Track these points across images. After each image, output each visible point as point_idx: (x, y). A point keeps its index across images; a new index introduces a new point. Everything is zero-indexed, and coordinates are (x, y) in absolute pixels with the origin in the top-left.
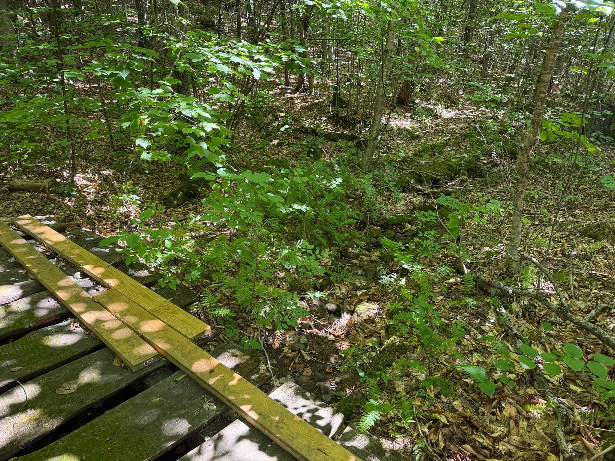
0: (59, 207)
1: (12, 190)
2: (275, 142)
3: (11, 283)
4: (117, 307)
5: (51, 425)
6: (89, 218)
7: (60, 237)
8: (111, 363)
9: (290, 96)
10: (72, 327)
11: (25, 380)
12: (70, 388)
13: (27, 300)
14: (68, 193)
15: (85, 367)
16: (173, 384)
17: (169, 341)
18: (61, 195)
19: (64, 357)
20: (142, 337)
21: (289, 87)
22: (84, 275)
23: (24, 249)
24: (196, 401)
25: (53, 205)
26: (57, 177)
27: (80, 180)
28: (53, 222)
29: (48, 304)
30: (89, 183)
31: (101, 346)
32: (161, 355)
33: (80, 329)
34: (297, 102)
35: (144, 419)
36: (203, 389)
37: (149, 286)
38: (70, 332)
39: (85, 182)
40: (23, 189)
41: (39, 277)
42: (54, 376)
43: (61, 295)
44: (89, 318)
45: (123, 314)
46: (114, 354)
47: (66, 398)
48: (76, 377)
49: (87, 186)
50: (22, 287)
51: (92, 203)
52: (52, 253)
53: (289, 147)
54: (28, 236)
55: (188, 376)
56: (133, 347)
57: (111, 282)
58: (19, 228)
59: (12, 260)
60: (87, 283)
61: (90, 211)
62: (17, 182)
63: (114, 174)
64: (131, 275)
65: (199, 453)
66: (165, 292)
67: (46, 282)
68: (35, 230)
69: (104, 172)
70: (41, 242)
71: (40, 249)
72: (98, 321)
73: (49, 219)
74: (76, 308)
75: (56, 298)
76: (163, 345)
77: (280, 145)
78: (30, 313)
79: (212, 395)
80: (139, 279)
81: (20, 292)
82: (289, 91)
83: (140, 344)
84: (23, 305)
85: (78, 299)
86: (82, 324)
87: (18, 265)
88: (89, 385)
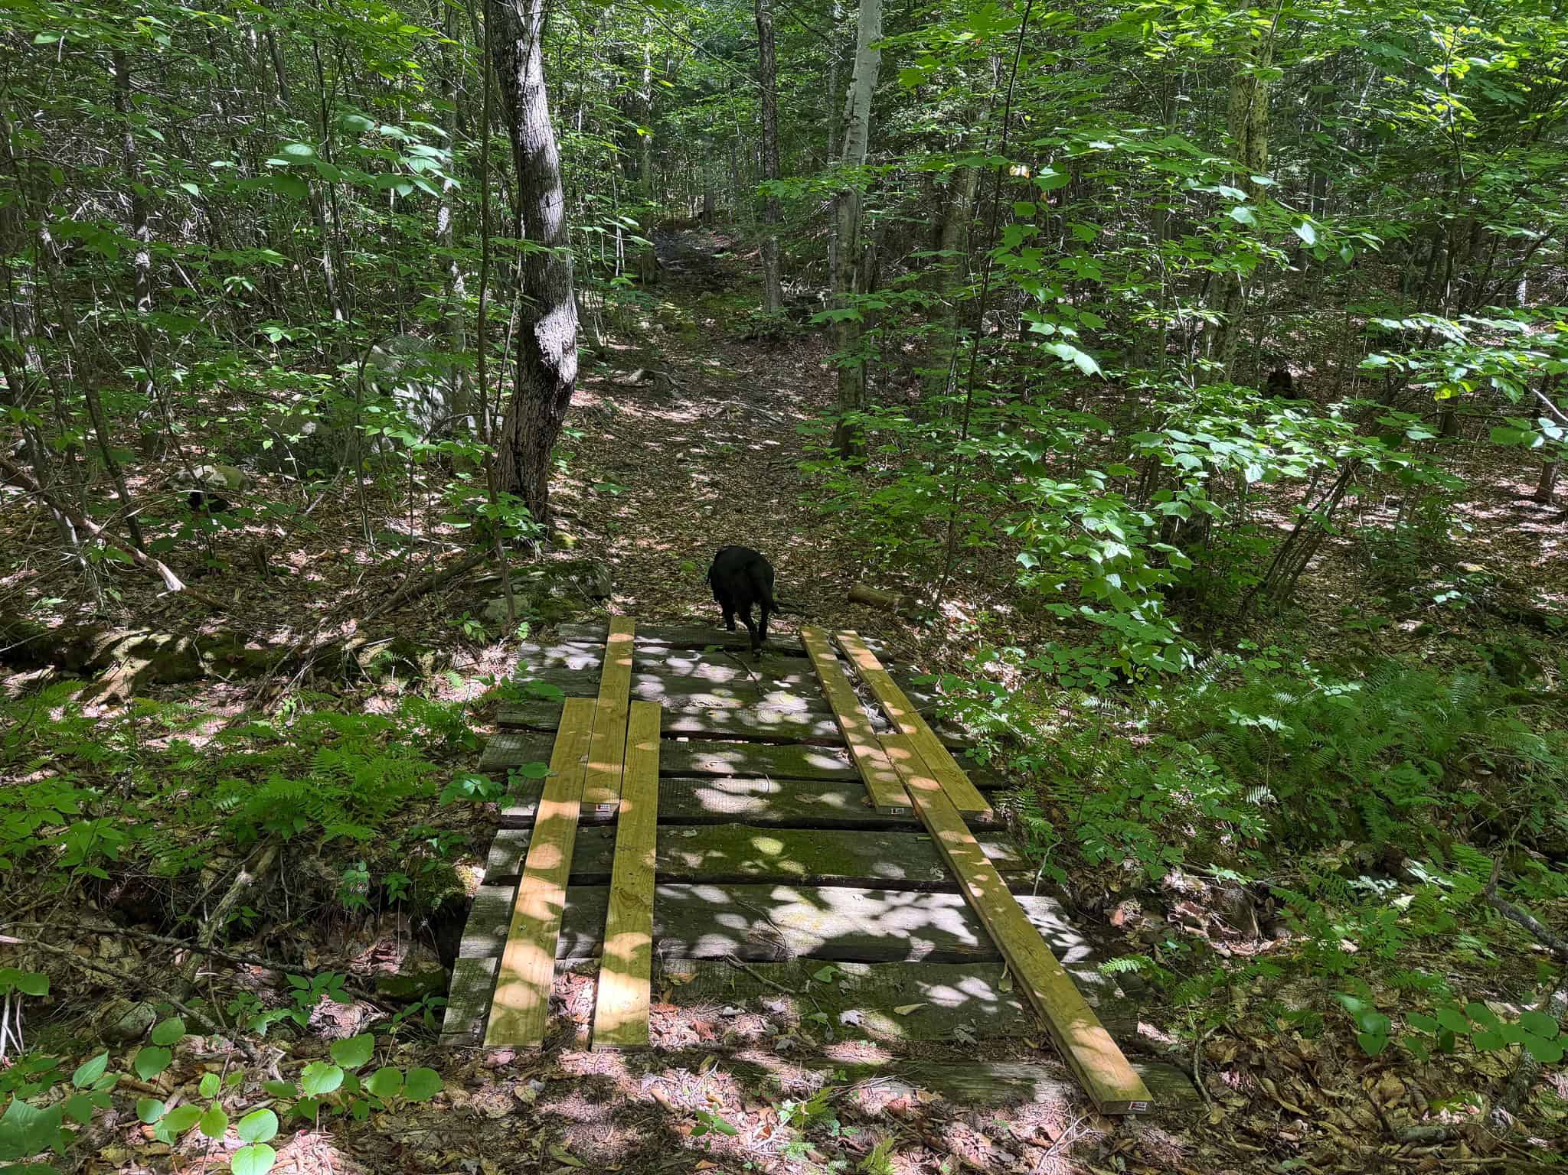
0: (902, 637)
1: (853, 599)
2: (1410, 626)
3: (800, 696)
4: (896, 753)
5: (774, 816)
6: (935, 663)
7: (877, 666)
8: (860, 798)
9: (1533, 527)
10: (839, 755)
11: (772, 777)
12: (807, 799)
13: (810, 716)
14: (923, 621)
15: (832, 791)
16: (912, 840)
17: (933, 803)
18: (911, 621)
19: (817, 775)
20: (906, 788)
21: (1545, 507)
22: (882, 714)
23: (830, 666)
24: (925, 863)
25: (894, 633)
26: (920, 597)
27: (952, 609)
28: (879, 649)
29: (829, 726)
30: (963, 617)
31: (859, 781)
32: (913, 808)
33: (846, 760)
34: (1546, 544)
35: (862, 851)
36: (942, 858)
37: (950, 750)
38: (835, 758)
39: (960, 615)
40: (864, 601)
41: (832, 698)
42: (799, 785)
43: (845, 721)
44: (860, 751)
45: (899, 761)
46: (867, 792)
47: (801, 805)
48: (820, 794)
49: (958, 621)
50: (808, 703)
51: (951, 646)
52: (859, 680)
53: (1443, 643)
54: (843, 656)
55: (932, 841)
56: (889, 791)
57: (906, 729)
58: (838, 644)
59: (813, 674)
60: (881, 720)
61: (942, 654)
62: (862, 589)
63: (1013, 613)
64: (937, 733)
65: (898, 895)
66: (967, 764)
67: (835, 705)
68: (851, 649)
69: (998, 607)
70: (853, 665)
71: (848, 673)
72: (869, 758)
73: (876, 644)
74: (852, 738)
75: (837, 723)
76: (922, 802)
77: (1421, 634)
78: (806, 728)
79: (946, 866)
80: (944, 740)
81: (806, 707)
82: (1540, 516)
83: (899, 793)
84: (802, 719)
85: (859, 730)
86: (851, 756)
87: (817, 681)
88: (826, 805)
